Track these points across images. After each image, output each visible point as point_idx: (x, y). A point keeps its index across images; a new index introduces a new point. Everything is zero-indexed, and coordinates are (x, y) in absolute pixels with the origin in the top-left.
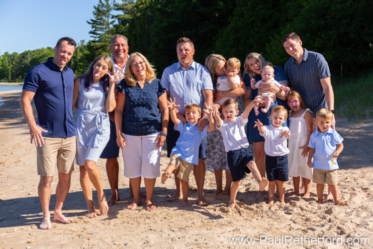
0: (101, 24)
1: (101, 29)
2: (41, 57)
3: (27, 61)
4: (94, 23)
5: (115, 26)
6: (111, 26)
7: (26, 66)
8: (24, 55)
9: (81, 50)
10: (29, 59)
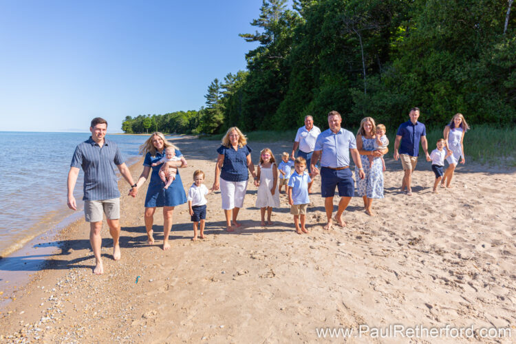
0: (213, 97)
1: (213, 100)
2: (177, 118)
3: (168, 120)
4: (209, 97)
5: (221, 99)
6: (219, 99)
7: (167, 124)
8: (165, 116)
9: (202, 113)
10: (169, 119)
